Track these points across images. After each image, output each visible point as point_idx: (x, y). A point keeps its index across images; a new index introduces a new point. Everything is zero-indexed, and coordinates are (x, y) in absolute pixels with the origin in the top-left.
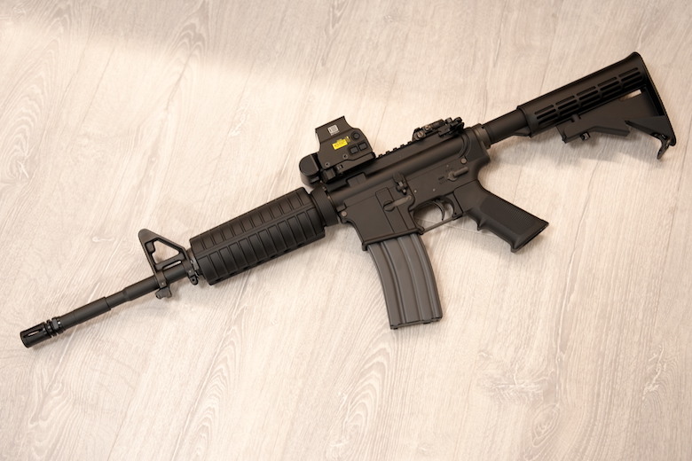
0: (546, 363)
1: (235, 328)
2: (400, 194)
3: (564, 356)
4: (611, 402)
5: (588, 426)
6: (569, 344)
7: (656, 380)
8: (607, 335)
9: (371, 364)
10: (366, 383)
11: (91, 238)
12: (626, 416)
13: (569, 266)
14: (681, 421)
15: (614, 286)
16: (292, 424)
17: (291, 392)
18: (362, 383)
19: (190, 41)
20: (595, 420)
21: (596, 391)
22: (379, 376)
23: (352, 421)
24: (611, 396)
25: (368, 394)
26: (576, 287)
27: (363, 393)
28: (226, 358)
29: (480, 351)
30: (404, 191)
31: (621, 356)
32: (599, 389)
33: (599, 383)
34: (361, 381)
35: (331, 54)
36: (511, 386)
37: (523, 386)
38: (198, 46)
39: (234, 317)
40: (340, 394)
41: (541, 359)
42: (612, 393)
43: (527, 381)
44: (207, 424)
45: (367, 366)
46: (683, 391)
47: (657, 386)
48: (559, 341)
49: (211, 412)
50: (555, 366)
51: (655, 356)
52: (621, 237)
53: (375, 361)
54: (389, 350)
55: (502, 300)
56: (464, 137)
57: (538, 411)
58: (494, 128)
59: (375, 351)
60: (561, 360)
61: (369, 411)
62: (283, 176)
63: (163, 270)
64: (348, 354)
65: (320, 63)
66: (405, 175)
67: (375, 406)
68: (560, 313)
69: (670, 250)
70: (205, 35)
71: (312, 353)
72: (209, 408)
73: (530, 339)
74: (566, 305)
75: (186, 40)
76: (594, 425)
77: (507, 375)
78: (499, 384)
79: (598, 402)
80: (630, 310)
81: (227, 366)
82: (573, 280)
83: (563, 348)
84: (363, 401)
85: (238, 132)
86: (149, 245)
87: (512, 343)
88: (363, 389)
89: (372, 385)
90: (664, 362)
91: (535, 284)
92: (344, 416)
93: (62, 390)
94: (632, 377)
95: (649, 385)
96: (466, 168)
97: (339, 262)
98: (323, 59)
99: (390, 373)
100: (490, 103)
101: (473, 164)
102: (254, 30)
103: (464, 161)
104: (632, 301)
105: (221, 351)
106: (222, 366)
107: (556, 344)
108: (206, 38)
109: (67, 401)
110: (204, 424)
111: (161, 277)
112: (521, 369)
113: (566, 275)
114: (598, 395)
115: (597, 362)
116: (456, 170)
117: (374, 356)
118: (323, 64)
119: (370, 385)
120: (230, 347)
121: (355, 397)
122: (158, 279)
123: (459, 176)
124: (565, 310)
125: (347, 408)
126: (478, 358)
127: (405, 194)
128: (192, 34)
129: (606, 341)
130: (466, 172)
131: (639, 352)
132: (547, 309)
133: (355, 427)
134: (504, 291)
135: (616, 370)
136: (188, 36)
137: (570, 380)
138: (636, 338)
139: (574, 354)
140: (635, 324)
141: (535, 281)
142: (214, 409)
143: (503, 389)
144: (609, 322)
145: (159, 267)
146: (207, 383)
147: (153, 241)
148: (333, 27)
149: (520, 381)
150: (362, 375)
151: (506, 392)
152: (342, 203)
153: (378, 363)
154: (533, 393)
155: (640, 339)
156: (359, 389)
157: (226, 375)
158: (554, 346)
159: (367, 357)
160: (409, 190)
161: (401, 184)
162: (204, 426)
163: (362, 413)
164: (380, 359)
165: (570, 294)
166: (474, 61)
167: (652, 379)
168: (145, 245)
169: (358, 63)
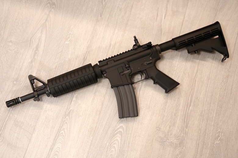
0: (180, 132)
1: (67, 117)
2: (126, 69)
3: (187, 130)
4: (203, 146)
5: (194, 156)
6: (189, 125)
7: (219, 139)
8: (202, 122)
9: (117, 132)
10: (115, 139)
11: (13, 82)
12: (208, 152)
13: (189, 96)
14: (227, 154)
15: (206, 104)
16: (88, 153)
17: (88, 142)
18: (114, 139)
19: (50, 5)
20: (197, 153)
21: (198, 143)
22: (120, 136)
23: (110, 153)
24: (203, 145)
25: (116, 143)
26: (192, 104)
27: (114, 142)
28: (64, 128)
29: (157, 128)
30: (128, 68)
31: (207, 130)
32: (199, 142)
33: (199, 140)
34: (113, 138)
35: (104, 12)
36: (168, 141)
37: (172, 140)
38: (53, 7)
39: (67, 113)
40: (106, 142)
41: (179, 131)
42: (203, 144)
43: (173, 139)
44: (57, 153)
45: (115, 133)
46: (228, 143)
47: (219, 141)
48: (185, 124)
49: (59, 149)
50: (184, 134)
51: (219, 130)
52: (209, 85)
53: (119, 130)
54: (124, 127)
55: (165, 108)
56: (152, 49)
57: (177, 150)
58: (163, 47)
59: (119, 127)
60: (186, 131)
61: (116, 149)
62: (86, 59)
63: (37, 91)
64: (109, 128)
65: (99, 16)
66: (129, 62)
67: (118, 147)
68: (186, 114)
69: (226, 91)
70: (56, 3)
71: (96, 127)
72: (58, 147)
73: (175, 123)
74: (188, 111)
75: (49, 5)
76: (197, 155)
77: (166, 136)
78: (163, 140)
79: (198, 147)
80: (211, 114)
81: (65, 131)
82: (191, 102)
83: (187, 127)
84: (114, 145)
85: (69, 42)
86: (32, 81)
87: (168, 124)
88: (114, 141)
89: (117, 140)
90: (222, 133)
91: (177, 103)
92: (107, 151)
93: (3, 140)
94: (211, 138)
95: (217, 141)
96: (151, 61)
97: (106, 93)
98: (101, 14)
99: (124, 135)
100: (163, 33)
101: (154, 59)
102: (75, 2)
103: (151, 58)
104: (212, 110)
105: (62, 126)
106: (63, 132)
107: (184, 125)
108: (56, 4)
109: (5, 144)
110: (56, 153)
111: (36, 93)
112: (171, 134)
113: (189, 100)
114: (199, 144)
115: (199, 132)
116: (148, 62)
117: (118, 129)
118: (101, 16)
119: (117, 139)
120: (66, 124)
121: (111, 144)
122: (35, 94)
123: (148, 64)
124: (188, 113)
125: (108, 148)
126: (156, 130)
127: (128, 69)
128: (51, 2)
129: (202, 124)
130: (151, 63)
131: (214, 129)
132: (181, 112)
133: (111, 155)
134: (166, 105)
135: (205, 135)
136: (49, 3)
137: (189, 139)
138: (213, 124)
139: (191, 129)
140: (213, 118)
141: (177, 102)
142: (59, 148)
143: (165, 142)
144: (203, 117)
145: (35, 90)
146: (57, 138)
147: (34, 79)
148: (105, 1)
149: (171, 139)
150: (114, 136)
151: (166, 143)
152: (105, 71)
153: (120, 131)
154: (175, 143)
155: (214, 124)
156: (113, 141)
157: (64, 135)
158: (183, 126)
159: (116, 129)
160: (130, 68)
161: (127, 65)
162: (56, 154)
163: (114, 150)
164: (120, 130)
165: (190, 107)
166: (157, 16)
167: (218, 139)
168: (31, 81)
169: (114, 16)
